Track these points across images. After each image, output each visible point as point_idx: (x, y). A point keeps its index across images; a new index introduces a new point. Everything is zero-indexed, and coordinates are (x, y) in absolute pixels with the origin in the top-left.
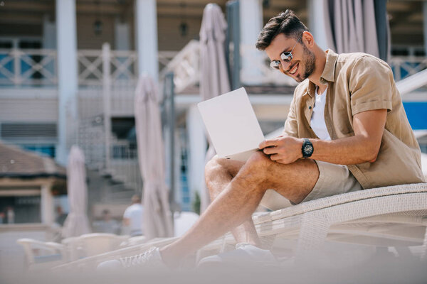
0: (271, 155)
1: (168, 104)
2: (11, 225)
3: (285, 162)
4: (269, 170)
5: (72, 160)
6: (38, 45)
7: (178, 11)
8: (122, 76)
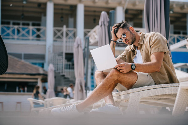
0: (119, 70)
1: (86, 49)
2: (26, 93)
3: (125, 72)
4: (118, 76)
5: (50, 69)
6: (39, 25)
7: (93, 14)
8: (70, 38)
